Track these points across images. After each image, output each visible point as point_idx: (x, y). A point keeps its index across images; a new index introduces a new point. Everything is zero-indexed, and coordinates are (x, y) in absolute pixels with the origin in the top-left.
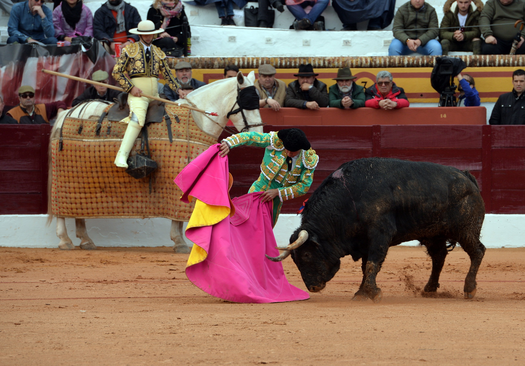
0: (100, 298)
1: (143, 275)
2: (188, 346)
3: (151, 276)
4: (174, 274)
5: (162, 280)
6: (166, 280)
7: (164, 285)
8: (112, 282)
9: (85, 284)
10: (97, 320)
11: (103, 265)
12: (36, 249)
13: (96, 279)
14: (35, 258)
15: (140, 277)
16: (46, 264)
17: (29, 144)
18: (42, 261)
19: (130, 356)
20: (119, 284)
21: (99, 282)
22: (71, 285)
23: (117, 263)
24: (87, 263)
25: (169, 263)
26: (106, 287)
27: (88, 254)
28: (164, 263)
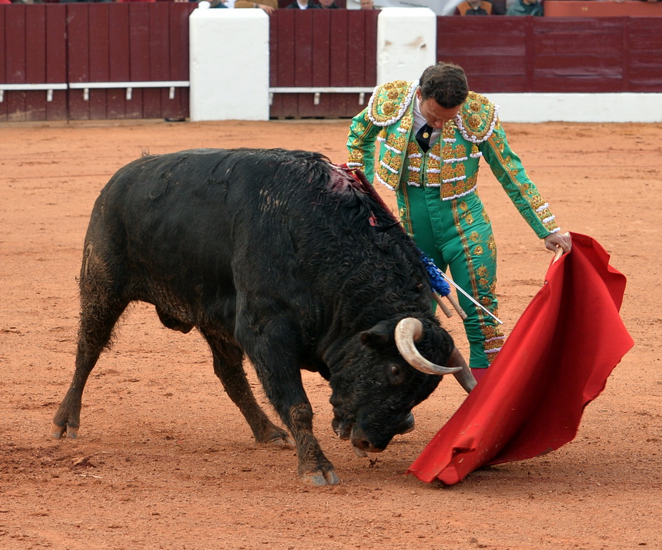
0: (576, 166)
1: (614, 147)
2: (656, 209)
3: (621, 147)
4: (640, 146)
5: (630, 151)
6: (634, 151)
7: (632, 156)
8: (587, 153)
9: (564, 154)
10: (575, 185)
11: (578, 138)
12: (521, 124)
13: (573, 150)
14: (520, 131)
15: (611, 149)
16: (530, 136)
17: (516, 33)
18: (526, 133)
19: (606, 217)
20: (593, 154)
21: (576, 152)
22: (551, 155)
23: (591, 136)
24: (565, 136)
25: (636, 136)
26: (582, 157)
27: (566, 129)
28: (631, 136)
